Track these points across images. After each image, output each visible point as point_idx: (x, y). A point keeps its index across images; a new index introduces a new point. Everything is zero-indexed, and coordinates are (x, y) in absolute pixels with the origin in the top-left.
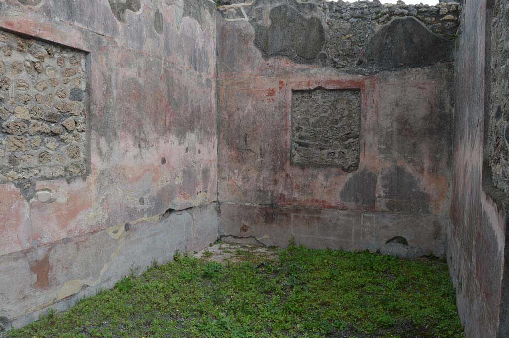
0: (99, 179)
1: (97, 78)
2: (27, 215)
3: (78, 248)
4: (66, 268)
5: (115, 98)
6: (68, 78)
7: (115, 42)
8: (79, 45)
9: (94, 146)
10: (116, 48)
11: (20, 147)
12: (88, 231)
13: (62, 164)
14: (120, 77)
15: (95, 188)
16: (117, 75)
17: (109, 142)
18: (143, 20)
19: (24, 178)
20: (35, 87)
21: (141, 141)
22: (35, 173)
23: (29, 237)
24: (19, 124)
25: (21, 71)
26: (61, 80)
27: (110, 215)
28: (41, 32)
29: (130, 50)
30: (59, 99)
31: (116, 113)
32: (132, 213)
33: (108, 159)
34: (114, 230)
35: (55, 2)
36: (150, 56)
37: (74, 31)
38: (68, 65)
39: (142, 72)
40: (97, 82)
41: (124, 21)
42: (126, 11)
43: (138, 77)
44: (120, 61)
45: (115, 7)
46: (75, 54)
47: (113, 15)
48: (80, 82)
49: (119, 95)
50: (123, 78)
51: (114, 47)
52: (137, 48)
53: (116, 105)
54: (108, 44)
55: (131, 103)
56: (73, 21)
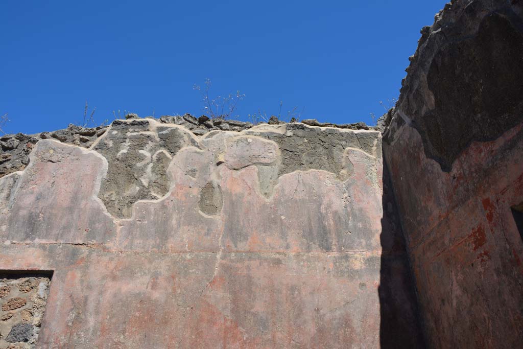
1: (58, 303)
5: (92, 329)
6: (11, 311)
7: (104, 249)
8: (34, 265)
10: (105, 255)
14: (108, 295)
16: (101, 293)
18: (171, 205)
29: (136, 253)
35: (10, 225)
36: (185, 252)
37: (31, 250)
38: (15, 294)
39: (161, 281)
40: (58, 309)
41: (129, 216)
42: (136, 203)
43: (150, 290)
44: (112, 272)
45: (114, 204)
46: (32, 279)
47: (109, 214)
48: (32, 314)
49: (101, 323)
50: (115, 296)
51: (102, 255)
52: (153, 247)
53: (91, 340)
54: (90, 253)
55: (127, 334)
56: (33, 239)
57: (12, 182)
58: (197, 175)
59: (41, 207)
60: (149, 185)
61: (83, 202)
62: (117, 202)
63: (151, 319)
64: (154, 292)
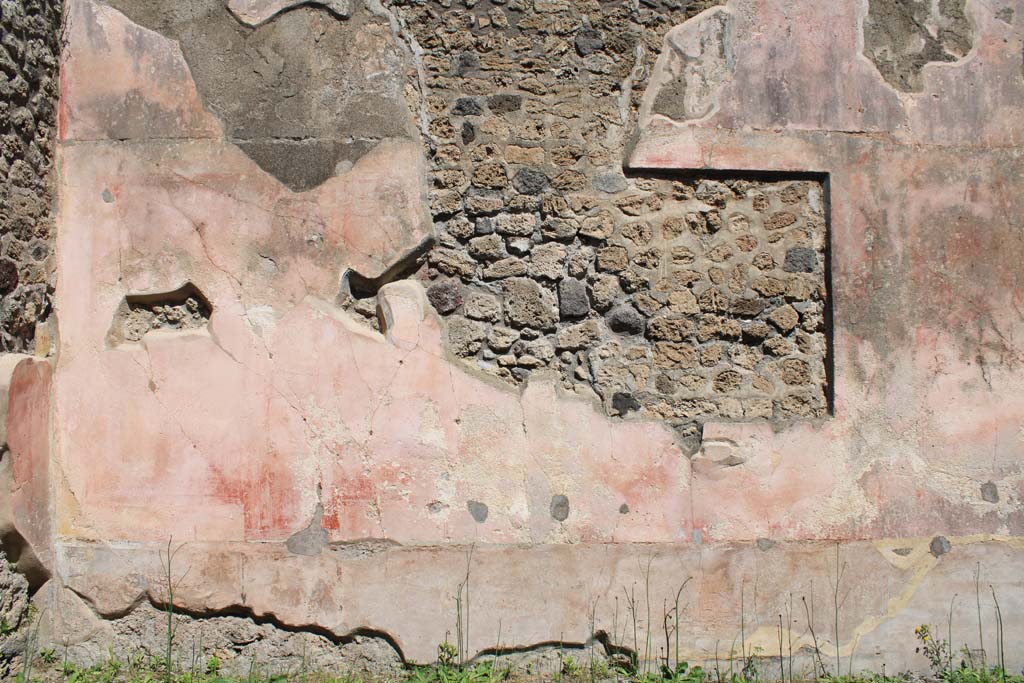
0: (856, 431)
1: (847, 220)
2: (683, 482)
3: (795, 566)
4: (764, 599)
5: (900, 256)
6: (779, 230)
7: (894, 140)
8: (798, 164)
9: (840, 360)
10: (898, 150)
11: (677, 362)
12: (823, 536)
13: (765, 394)
14: (913, 213)
15: (843, 449)
16: (903, 206)
17: (882, 350)
18: (980, 72)
19: (685, 416)
20: (708, 256)
21: (983, 349)
22: (706, 408)
23: (686, 522)
24: (677, 322)
25: (680, 232)
26: (764, 237)
27: (885, 511)
28: (713, 159)
29: (940, 148)
30: (760, 273)
31: (904, 289)
32: (955, 517)
33: (882, 389)
34: (898, 548)
35: (741, 100)
36: (1009, 146)
37: (786, 140)
38: (777, 206)
39: (983, 189)
40: (848, 229)
41: (919, 89)
42: (925, 66)
43: (969, 203)
44: (912, 176)
45: (893, 67)
46: (795, 183)
47: (888, 86)
48: (808, 235)
49: (912, 248)
50: (923, 210)
51: (893, 150)
52: (964, 139)
53: (902, 271)
54: (875, 147)
55: (948, 262)
56: (784, 123)
57: (719, 27)
58: (1013, 21)
59: (779, 71)
60: (939, 37)
61: (845, 65)
62: (896, 64)
63: (977, 243)
64: (974, 205)
